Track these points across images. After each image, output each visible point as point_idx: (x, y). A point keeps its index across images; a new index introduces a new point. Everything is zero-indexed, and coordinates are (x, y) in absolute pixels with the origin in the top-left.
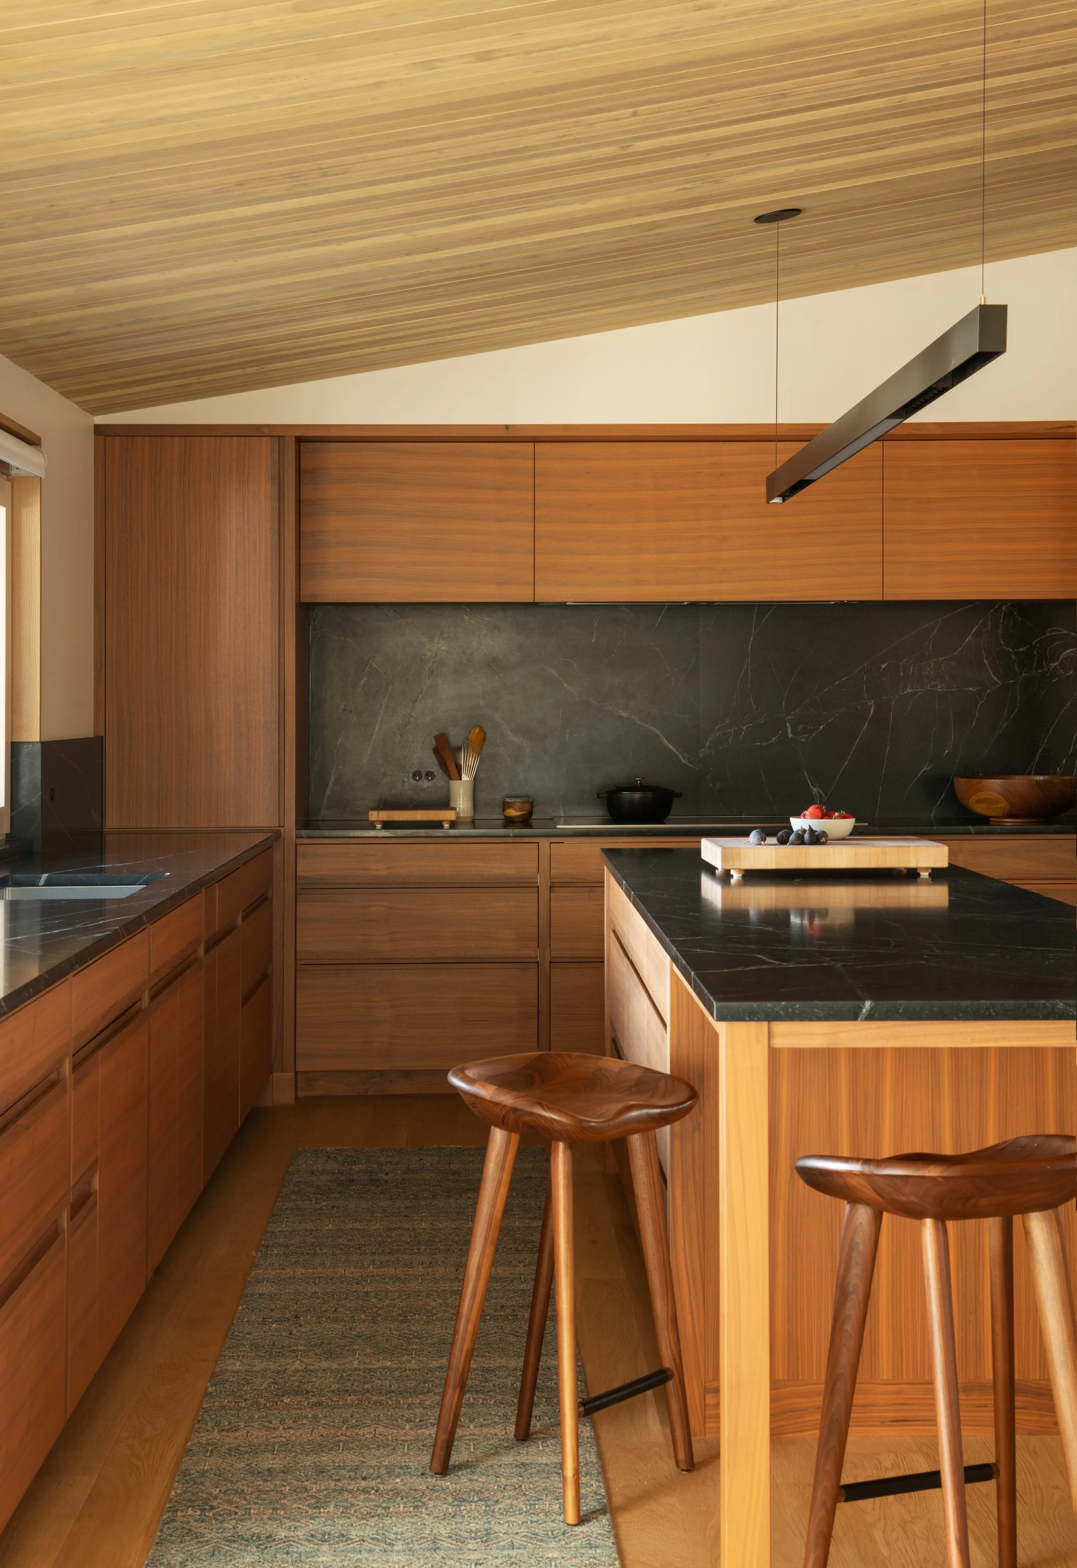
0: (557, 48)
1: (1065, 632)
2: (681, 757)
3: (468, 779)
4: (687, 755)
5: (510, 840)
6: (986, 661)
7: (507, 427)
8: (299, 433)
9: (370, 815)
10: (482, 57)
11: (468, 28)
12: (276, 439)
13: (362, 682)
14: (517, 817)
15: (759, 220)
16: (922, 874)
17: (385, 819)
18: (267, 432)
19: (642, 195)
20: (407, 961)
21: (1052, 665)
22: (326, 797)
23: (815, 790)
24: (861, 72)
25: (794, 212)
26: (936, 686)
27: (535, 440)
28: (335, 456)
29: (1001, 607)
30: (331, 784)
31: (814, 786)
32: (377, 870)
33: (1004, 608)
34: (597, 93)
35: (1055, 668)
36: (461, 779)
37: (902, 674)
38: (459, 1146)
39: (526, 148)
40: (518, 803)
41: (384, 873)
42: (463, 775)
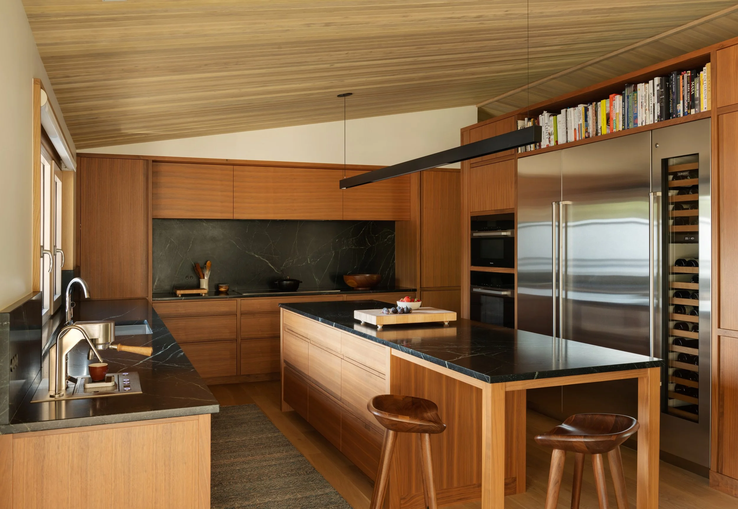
0: (351, 25)
1: (389, 230)
2: (275, 270)
3: (207, 278)
4: (277, 269)
5: (227, 299)
6: (366, 239)
7: (227, 160)
8: (154, 159)
9: (177, 292)
10: (327, 25)
11: (335, 12)
12: (145, 161)
13: (168, 246)
14: (224, 291)
15: (339, 96)
16: (445, 323)
17: (183, 293)
18: (142, 158)
19: (318, 84)
20: (191, 342)
21: (385, 240)
22: (155, 285)
23: (316, 280)
24: (418, 48)
25: (350, 94)
26: (352, 246)
27: (234, 165)
28: (164, 168)
29: (371, 222)
30: (156, 281)
31: (316, 278)
32: (181, 311)
33: (372, 223)
34: (345, 44)
35: (386, 241)
36: (204, 279)
37: (342, 243)
38: (225, 406)
39: (306, 62)
40: (224, 286)
41: (184, 312)
42: (205, 277)
